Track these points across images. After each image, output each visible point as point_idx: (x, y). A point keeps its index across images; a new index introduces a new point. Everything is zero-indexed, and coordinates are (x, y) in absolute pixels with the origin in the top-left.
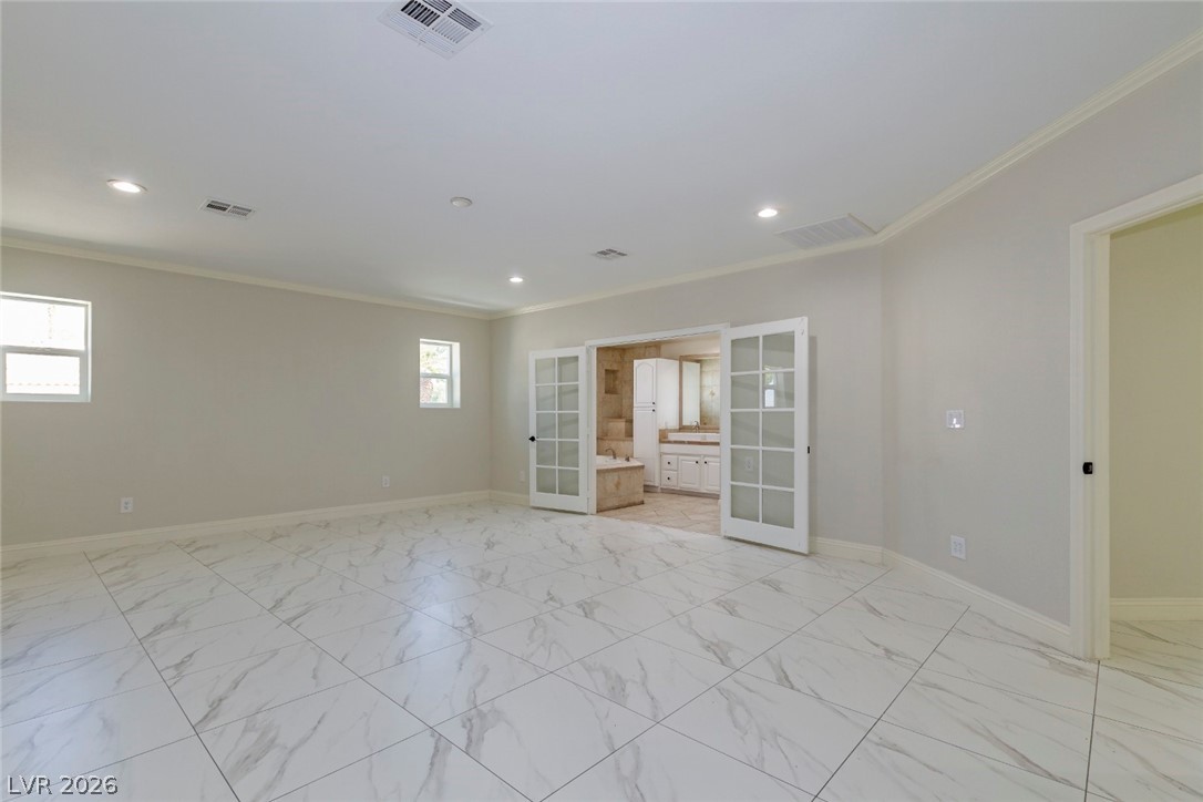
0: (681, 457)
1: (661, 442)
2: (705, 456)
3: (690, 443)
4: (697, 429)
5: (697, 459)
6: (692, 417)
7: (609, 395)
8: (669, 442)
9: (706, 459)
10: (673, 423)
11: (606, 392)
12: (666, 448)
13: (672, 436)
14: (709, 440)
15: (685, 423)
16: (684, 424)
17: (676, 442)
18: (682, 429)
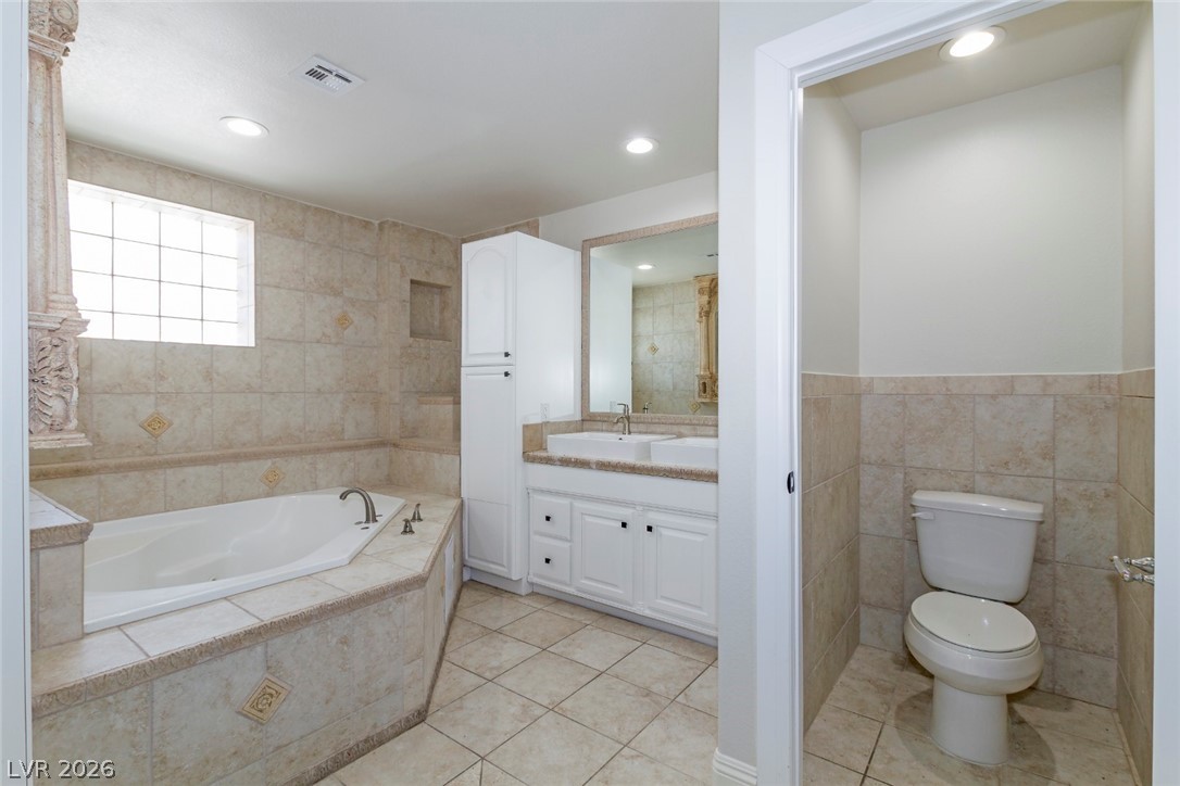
0: (578, 504)
1: (528, 458)
2: (649, 507)
3: (604, 466)
4: (622, 422)
5: (625, 513)
6: (611, 386)
7: (422, 342)
8: (549, 461)
9: (653, 518)
10: (565, 406)
11: (413, 334)
12: (542, 474)
13: (558, 445)
14: (658, 461)
15: (597, 406)
16: (594, 408)
17: (566, 462)
18: (589, 420)
